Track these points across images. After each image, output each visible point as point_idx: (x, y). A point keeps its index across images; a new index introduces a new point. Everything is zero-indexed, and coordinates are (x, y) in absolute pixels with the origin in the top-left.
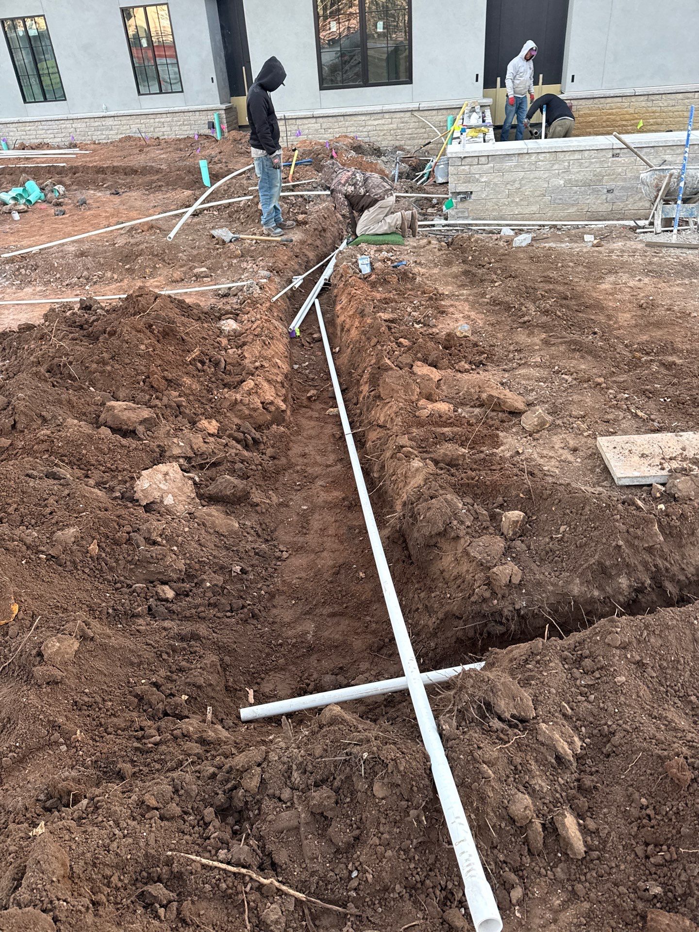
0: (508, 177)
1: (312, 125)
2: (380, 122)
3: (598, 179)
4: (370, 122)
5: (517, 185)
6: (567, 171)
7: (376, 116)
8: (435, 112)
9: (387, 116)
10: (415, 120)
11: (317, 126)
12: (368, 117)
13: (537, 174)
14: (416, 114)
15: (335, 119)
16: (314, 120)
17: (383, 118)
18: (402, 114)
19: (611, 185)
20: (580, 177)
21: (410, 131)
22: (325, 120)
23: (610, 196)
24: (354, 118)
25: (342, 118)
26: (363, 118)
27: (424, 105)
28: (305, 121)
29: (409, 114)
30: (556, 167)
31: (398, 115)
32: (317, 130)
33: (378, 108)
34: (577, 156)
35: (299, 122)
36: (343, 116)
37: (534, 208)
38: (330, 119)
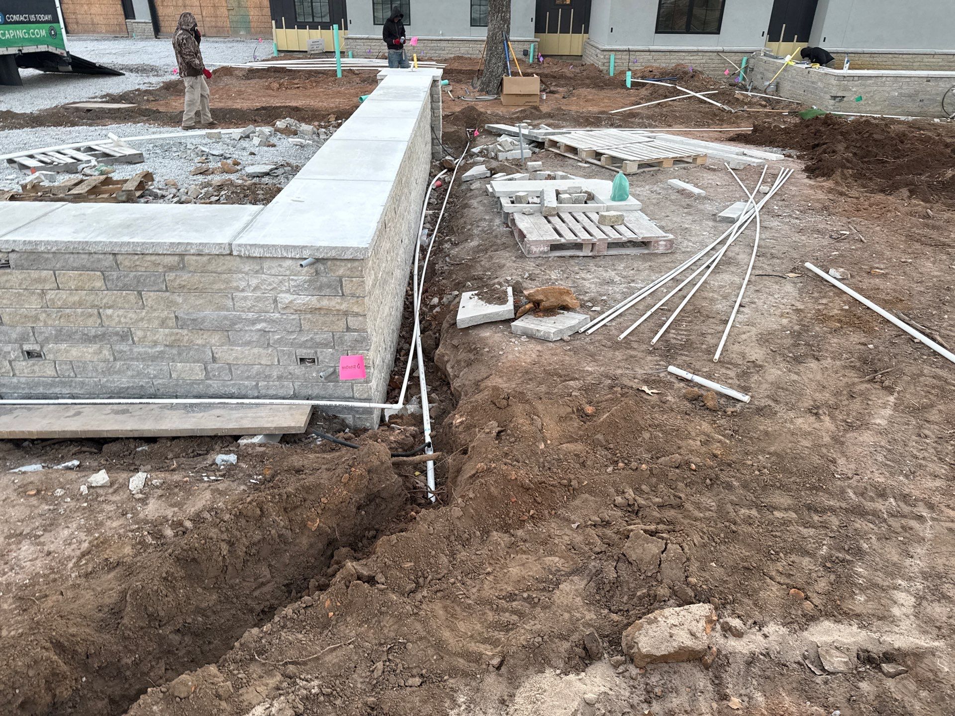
0: (868, 89)
1: (647, 56)
2: (695, 58)
3: (917, 93)
4: (687, 58)
5: (872, 94)
6: (901, 88)
7: (692, 54)
8: (733, 54)
9: (700, 54)
10: (718, 58)
11: (650, 57)
12: (687, 54)
13: (884, 88)
14: (720, 54)
15: (663, 53)
16: (649, 53)
17: (697, 55)
18: (711, 54)
19: (923, 97)
20: (907, 92)
21: (714, 65)
22: (657, 53)
23: (921, 103)
24: (677, 54)
25: (668, 53)
26: (684, 54)
27: (726, 49)
28: (643, 53)
29: (716, 54)
30: (895, 85)
31: (708, 54)
32: (649, 60)
33: (695, 48)
34: (908, 80)
35: (637, 53)
36: (670, 52)
37: (878, 108)
38: (660, 53)
